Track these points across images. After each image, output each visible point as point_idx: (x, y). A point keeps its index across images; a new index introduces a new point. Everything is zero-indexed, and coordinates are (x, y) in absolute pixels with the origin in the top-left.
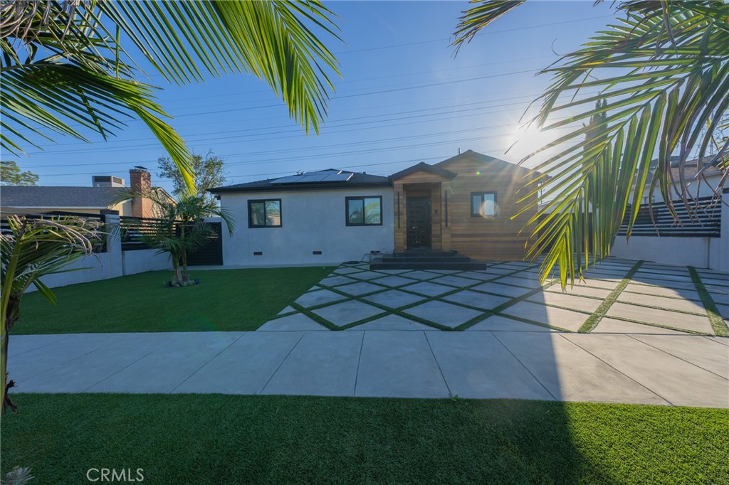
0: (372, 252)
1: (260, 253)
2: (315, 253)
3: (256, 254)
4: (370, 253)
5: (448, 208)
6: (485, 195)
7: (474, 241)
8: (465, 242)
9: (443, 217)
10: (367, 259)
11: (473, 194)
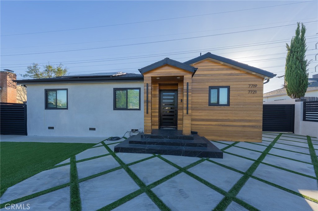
0: (132, 130)
1: (52, 128)
2: (91, 129)
3: (50, 128)
4: (131, 131)
5: (190, 98)
6: (220, 89)
7: (211, 125)
8: (204, 125)
9: (185, 106)
10: (128, 136)
11: (211, 88)
